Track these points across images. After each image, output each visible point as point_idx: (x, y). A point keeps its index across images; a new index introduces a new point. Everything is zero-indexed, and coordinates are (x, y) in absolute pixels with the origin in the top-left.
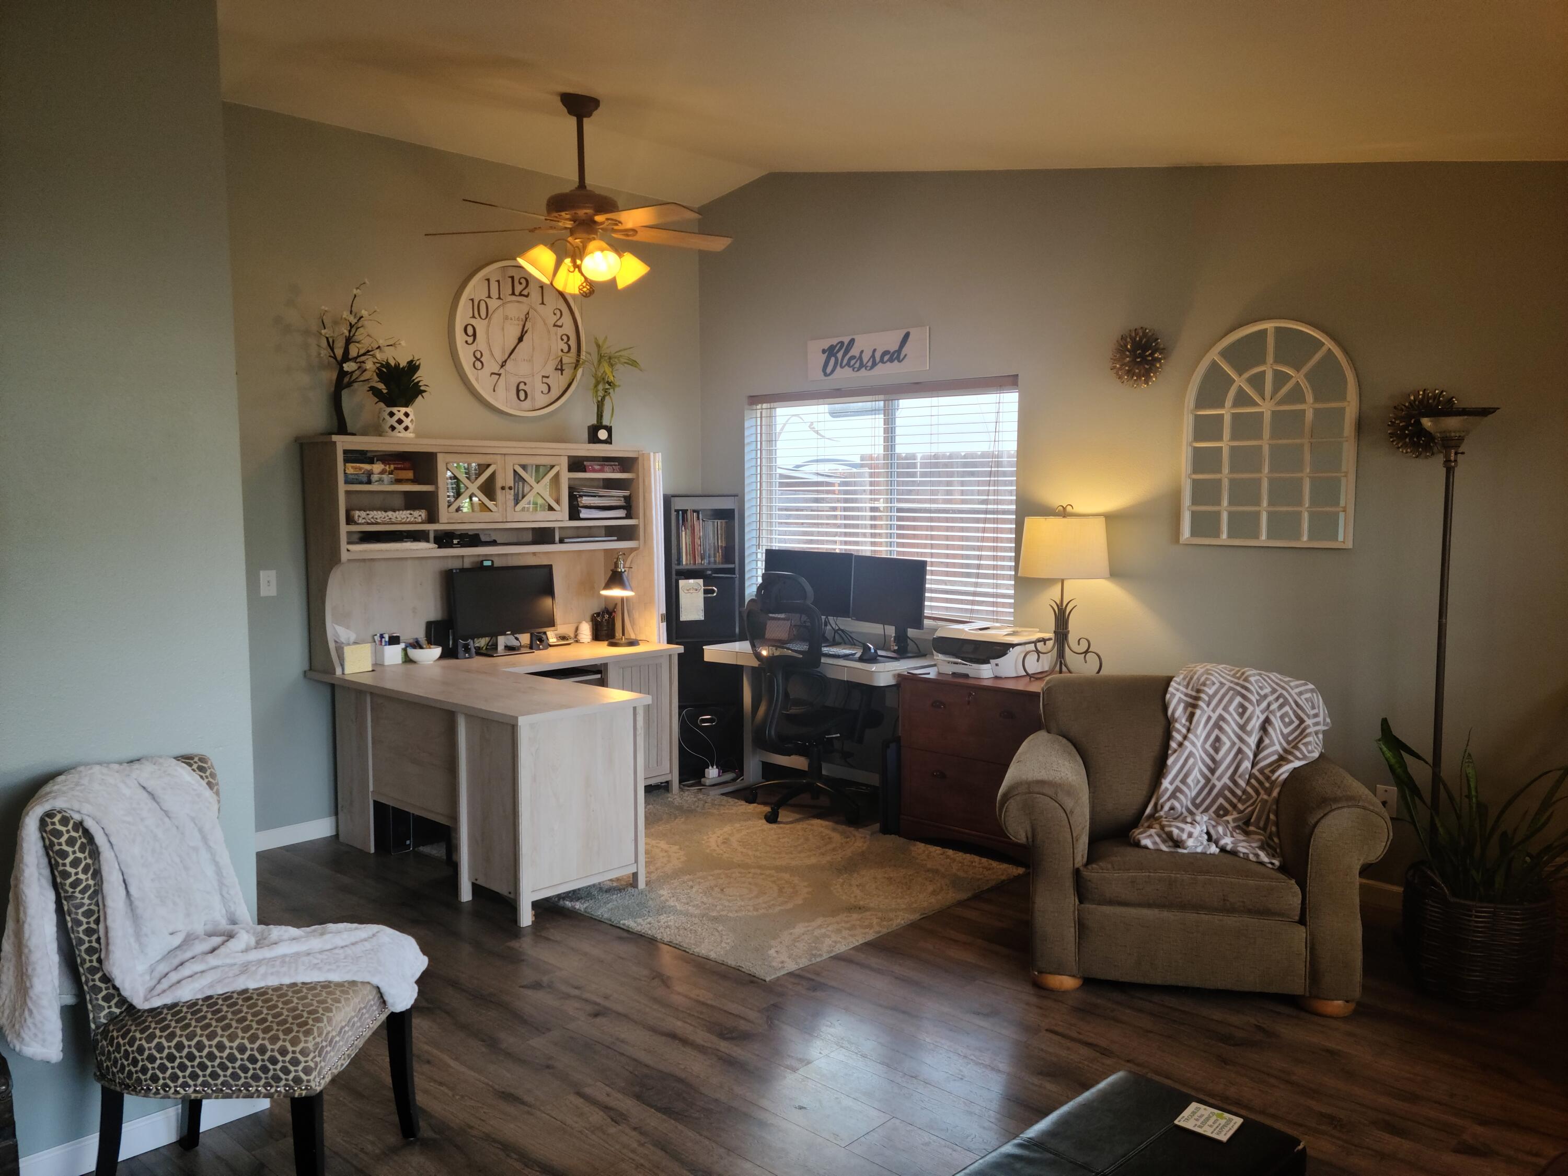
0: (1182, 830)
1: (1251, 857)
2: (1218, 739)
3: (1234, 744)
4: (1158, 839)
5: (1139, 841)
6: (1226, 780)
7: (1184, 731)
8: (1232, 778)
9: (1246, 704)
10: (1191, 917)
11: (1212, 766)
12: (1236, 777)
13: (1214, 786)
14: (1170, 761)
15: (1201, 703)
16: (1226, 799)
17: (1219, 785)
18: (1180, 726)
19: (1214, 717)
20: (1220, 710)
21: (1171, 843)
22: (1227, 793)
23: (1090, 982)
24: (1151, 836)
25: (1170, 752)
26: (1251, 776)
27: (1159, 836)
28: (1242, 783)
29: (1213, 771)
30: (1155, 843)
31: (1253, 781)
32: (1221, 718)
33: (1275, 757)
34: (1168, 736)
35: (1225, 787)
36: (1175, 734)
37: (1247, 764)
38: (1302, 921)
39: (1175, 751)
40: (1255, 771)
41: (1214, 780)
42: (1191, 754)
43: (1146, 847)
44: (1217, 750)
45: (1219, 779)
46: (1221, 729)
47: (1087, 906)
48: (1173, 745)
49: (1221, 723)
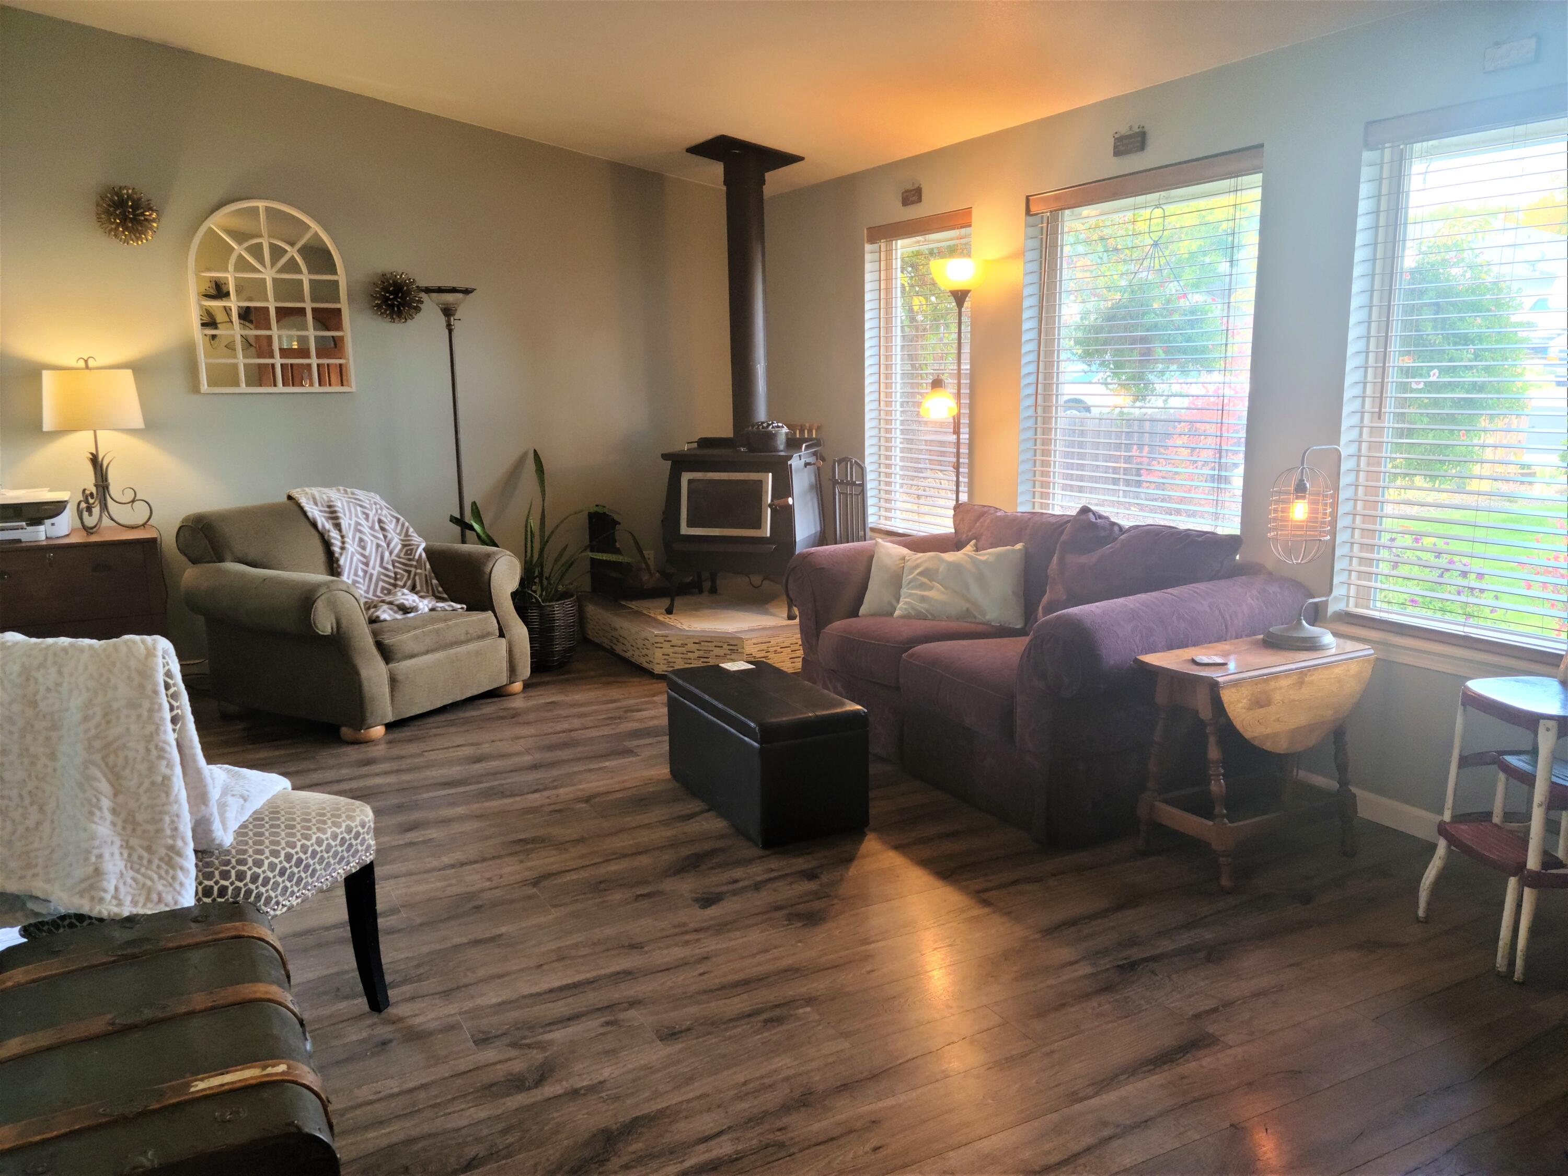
0: (407, 600)
1: (447, 608)
2: (361, 540)
3: (372, 541)
4: (391, 612)
5: (378, 617)
6: (378, 568)
7: (339, 537)
8: (381, 566)
9: (366, 511)
10: (452, 651)
11: (364, 560)
12: (385, 565)
13: (371, 575)
14: (342, 562)
15: (339, 515)
16: (384, 581)
17: (375, 573)
18: (334, 534)
19: (353, 523)
20: (354, 519)
21: (401, 612)
22: (382, 577)
23: (389, 726)
24: (384, 611)
25: (337, 555)
26: (393, 562)
27: (391, 609)
28: (390, 567)
29: (367, 564)
30: (390, 615)
31: (397, 564)
32: (358, 524)
33: (399, 546)
34: (327, 545)
35: (380, 573)
36: (333, 541)
37: (387, 554)
38: (502, 635)
39: (341, 554)
40: (393, 557)
41: (370, 570)
42: (353, 555)
43: (385, 621)
44: (364, 548)
45: (374, 568)
46: (360, 532)
47: (391, 665)
48: (336, 550)
49: (359, 527)
